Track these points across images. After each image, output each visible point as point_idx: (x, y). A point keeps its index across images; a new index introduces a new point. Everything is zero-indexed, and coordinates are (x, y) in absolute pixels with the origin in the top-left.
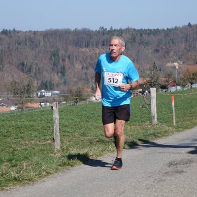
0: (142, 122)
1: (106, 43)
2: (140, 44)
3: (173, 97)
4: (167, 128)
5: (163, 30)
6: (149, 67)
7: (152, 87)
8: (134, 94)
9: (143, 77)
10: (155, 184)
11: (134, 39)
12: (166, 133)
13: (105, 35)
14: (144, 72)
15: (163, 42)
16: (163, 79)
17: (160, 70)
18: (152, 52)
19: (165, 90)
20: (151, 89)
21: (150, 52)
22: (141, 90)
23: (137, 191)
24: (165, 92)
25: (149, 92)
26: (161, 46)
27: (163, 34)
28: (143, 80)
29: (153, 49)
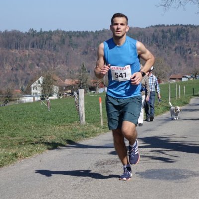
0: (70, 122)
1: (35, 45)
2: (69, 46)
3: (100, 98)
4: (95, 129)
5: (92, 32)
6: (77, 69)
7: (81, 88)
8: (63, 95)
9: (72, 78)
10: (82, 183)
11: (63, 42)
12: (94, 134)
13: (35, 37)
14: (73, 74)
15: (92, 45)
16: (92, 80)
17: (89, 72)
18: (80, 54)
19: (93, 91)
20: (79, 90)
21: (79, 53)
22: (70, 91)
23: (64, 191)
24: (94, 92)
25: (78, 93)
26: (89, 48)
27: (91, 36)
28: (72, 81)
29: (82, 51)
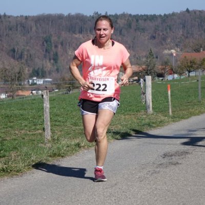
0: (136, 111)
2: (136, 30)
3: (169, 86)
4: (163, 118)
5: (160, 16)
6: (145, 54)
7: (148, 75)
9: (139, 64)
10: (148, 176)
11: (130, 26)
12: (161, 123)
14: (140, 60)
15: (160, 29)
16: (160, 67)
17: (157, 57)
18: (148, 39)
19: (161, 78)
20: (146, 77)
21: (146, 38)
22: (136, 78)
23: (129, 184)
24: (162, 80)
25: (145, 80)
26: (157, 33)
27: (159, 20)
28: (139, 68)
29: (150, 35)
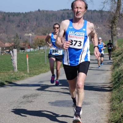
0: (8, 70)
2: (8, 22)
3: (27, 55)
4: (23, 74)
5: (23, 13)
6: (13, 36)
7: (15, 49)
8: (4, 53)
9: (10, 42)
11: (4, 19)
12: (23, 78)
14: (10, 39)
15: (23, 21)
16: (22, 44)
17: (21, 38)
18: (15, 27)
21: (14, 26)
22: (8, 50)
24: (24, 52)
25: (13, 52)
26: (21, 23)
27: (22, 15)
28: (10, 44)
29: (16, 25)
